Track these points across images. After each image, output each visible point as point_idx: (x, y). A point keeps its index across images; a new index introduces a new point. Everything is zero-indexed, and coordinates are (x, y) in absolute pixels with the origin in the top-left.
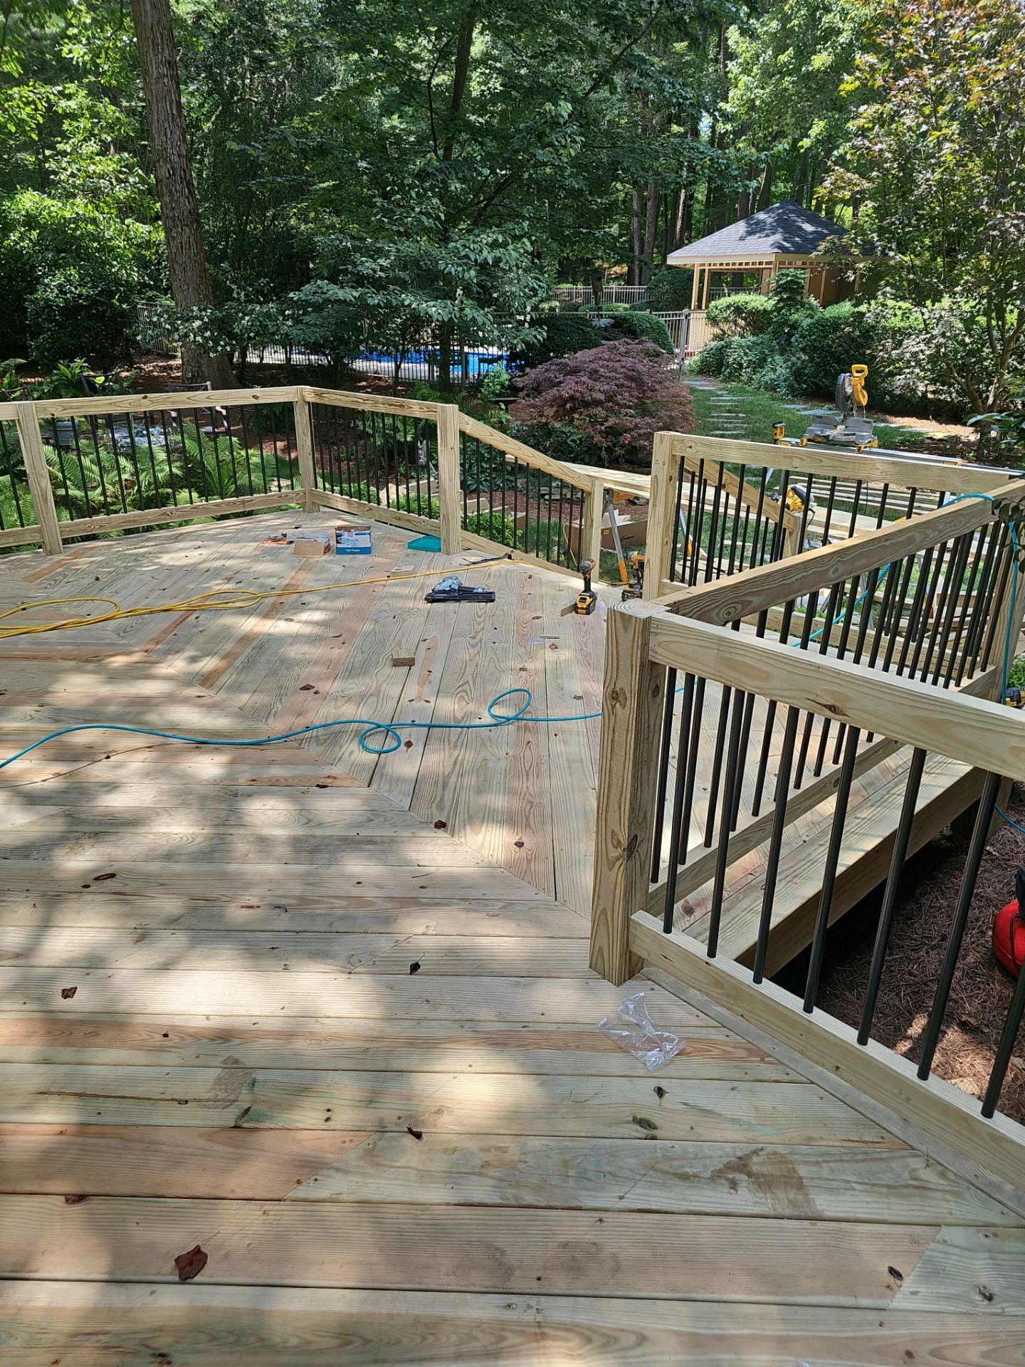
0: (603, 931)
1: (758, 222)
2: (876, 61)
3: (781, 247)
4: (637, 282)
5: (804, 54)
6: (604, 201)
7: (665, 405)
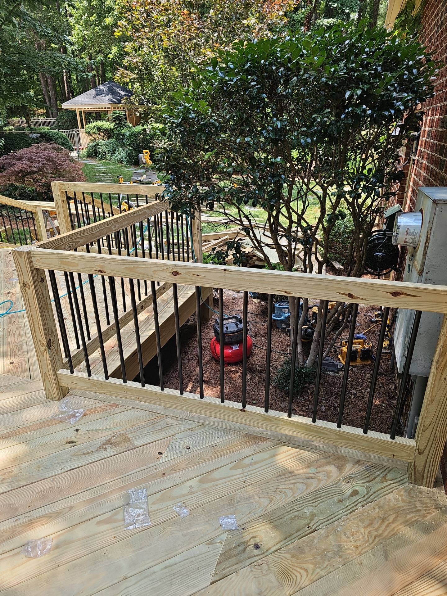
0: (47, 381)
1: (100, 90)
2: (126, 24)
3: (112, 101)
4: (51, 117)
5: (101, 17)
6: (20, 79)
7: (69, 172)
